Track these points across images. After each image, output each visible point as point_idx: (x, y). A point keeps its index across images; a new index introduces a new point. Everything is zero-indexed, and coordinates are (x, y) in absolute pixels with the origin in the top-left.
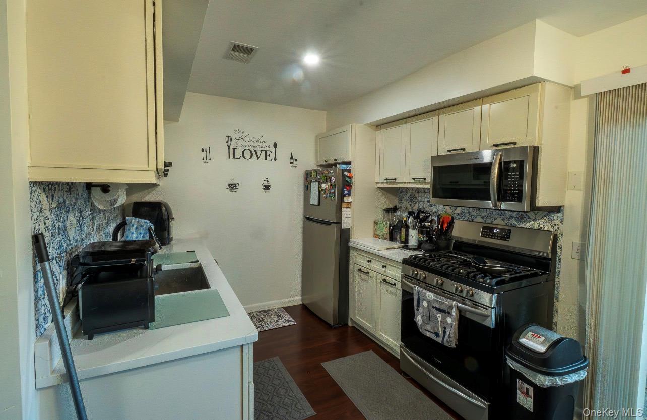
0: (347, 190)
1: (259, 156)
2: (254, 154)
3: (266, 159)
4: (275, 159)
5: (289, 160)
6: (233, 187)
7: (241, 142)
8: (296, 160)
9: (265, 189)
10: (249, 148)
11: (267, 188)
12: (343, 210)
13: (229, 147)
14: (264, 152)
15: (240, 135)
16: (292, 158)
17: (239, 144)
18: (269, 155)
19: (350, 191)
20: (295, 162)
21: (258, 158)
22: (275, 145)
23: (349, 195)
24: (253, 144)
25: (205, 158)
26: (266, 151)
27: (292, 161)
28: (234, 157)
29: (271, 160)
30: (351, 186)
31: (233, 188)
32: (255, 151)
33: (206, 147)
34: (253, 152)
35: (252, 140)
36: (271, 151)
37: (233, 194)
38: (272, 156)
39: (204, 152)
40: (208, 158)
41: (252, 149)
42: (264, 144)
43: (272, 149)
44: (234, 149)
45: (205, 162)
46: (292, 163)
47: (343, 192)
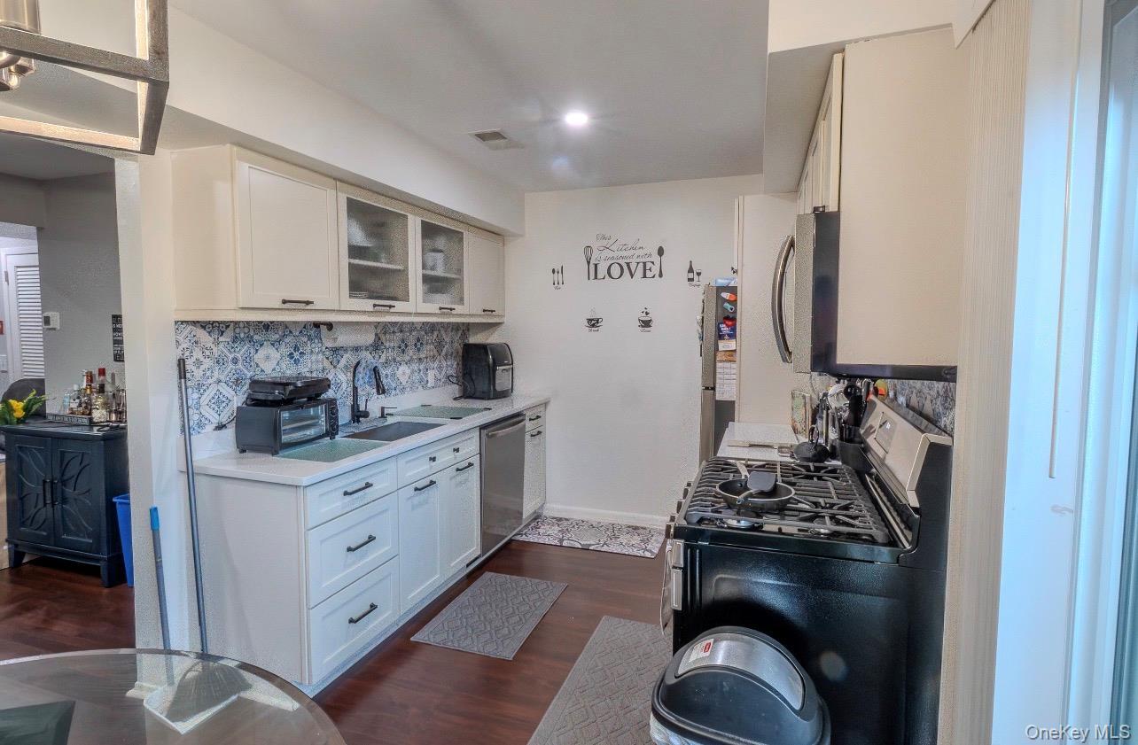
0: (728, 326)
1: (633, 271)
2: (627, 269)
3: (645, 276)
4: (661, 275)
5: (686, 275)
6: (593, 323)
7: (607, 253)
8: (699, 274)
9: (643, 327)
10: (618, 261)
11: (646, 324)
12: (719, 365)
13: (589, 263)
14: (641, 265)
15: (605, 243)
16: (691, 270)
17: (603, 257)
18: (650, 269)
19: (733, 328)
20: (696, 278)
21: (632, 276)
22: (661, 252)
23: (732, 336)
24: (624, 254)
25: (556, 283)
26: (645, 263)
27: (691, 276)
28: (596, 278)
29: (653, 277)
30: (734, 319)
31: (593, 326)
32: (628, 264)
33: (558, 268)
34: (625, 267)
35: (625, 247)
36: (653, 263)
37: (593, 335)
38: (656, 270)
39: (556, 273)
40: (561, 282)
41: (622, 262)
42: (641, 252)
43: (656, 258)
44: (596, 265)
45: (556, 288)
46: (691, 280)
47: (719, 330)
